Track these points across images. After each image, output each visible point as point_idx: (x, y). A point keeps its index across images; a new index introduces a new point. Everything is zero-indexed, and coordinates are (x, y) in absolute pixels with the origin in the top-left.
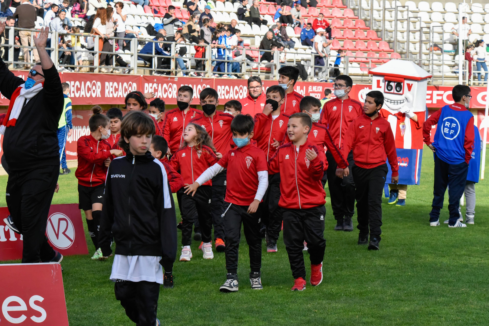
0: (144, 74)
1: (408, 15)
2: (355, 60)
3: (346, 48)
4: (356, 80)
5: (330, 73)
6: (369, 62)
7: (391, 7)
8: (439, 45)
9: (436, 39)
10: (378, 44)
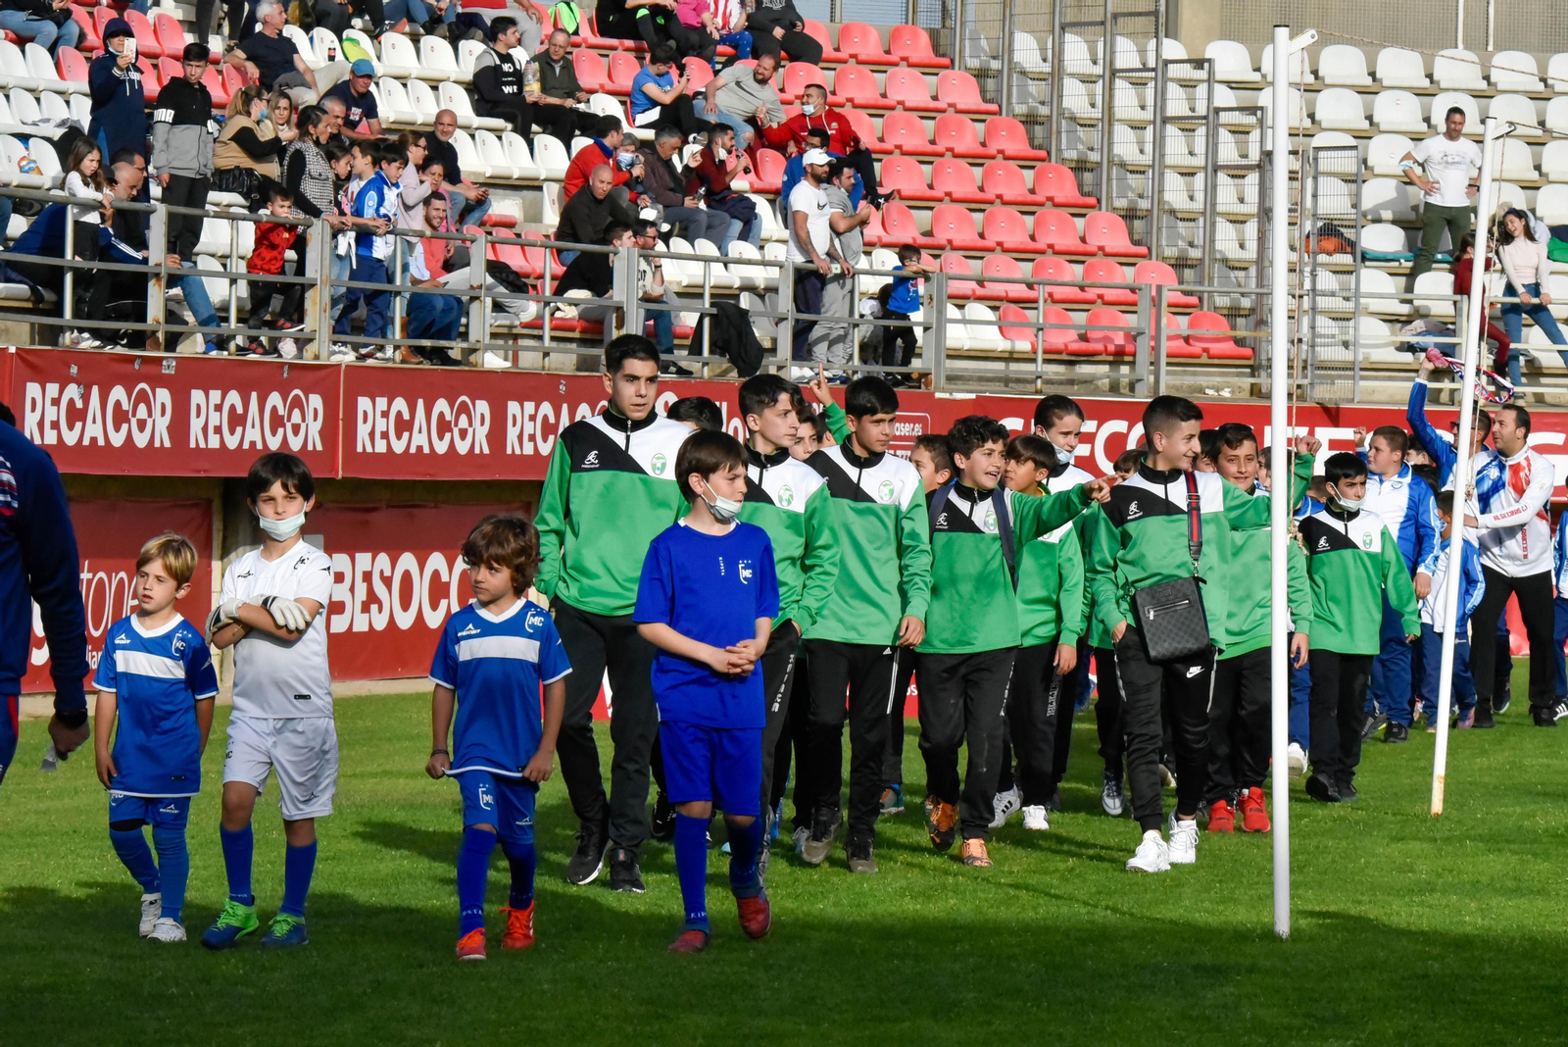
1: (1210, 98)
2: (980, 291)
3: (941, 238)
4: (981, 379)
5: (863, 347)
6: (1035, 301)
7: (1144, 65)
8: (1342, 230)
9: (1333, 201)
10: (1080, 222)
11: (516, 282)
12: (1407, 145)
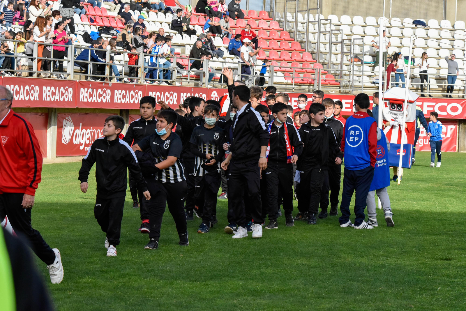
0: (80, 79)
1: (330, 27)
2: (280, 70)
3: (271, 58)
4: (280, 89)
6: (293, 72)
7: (315, 20)
8: (359, 57)
9: (357, 50)
10: (301, 55)
11: (181, 66)
12: (373, 38)
